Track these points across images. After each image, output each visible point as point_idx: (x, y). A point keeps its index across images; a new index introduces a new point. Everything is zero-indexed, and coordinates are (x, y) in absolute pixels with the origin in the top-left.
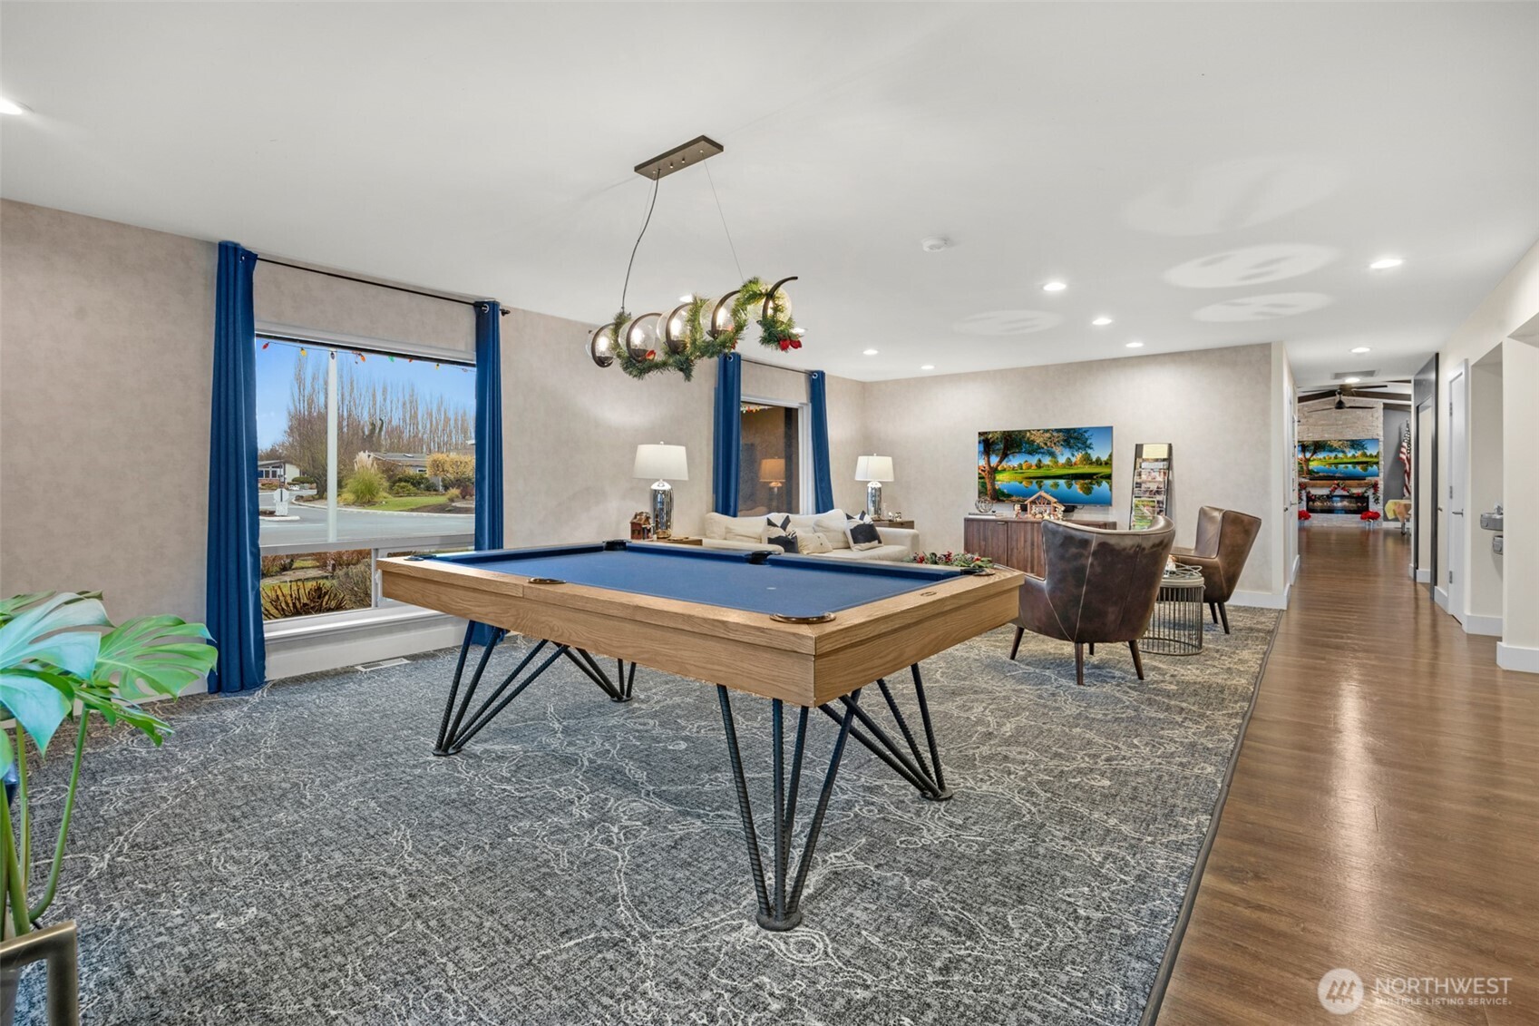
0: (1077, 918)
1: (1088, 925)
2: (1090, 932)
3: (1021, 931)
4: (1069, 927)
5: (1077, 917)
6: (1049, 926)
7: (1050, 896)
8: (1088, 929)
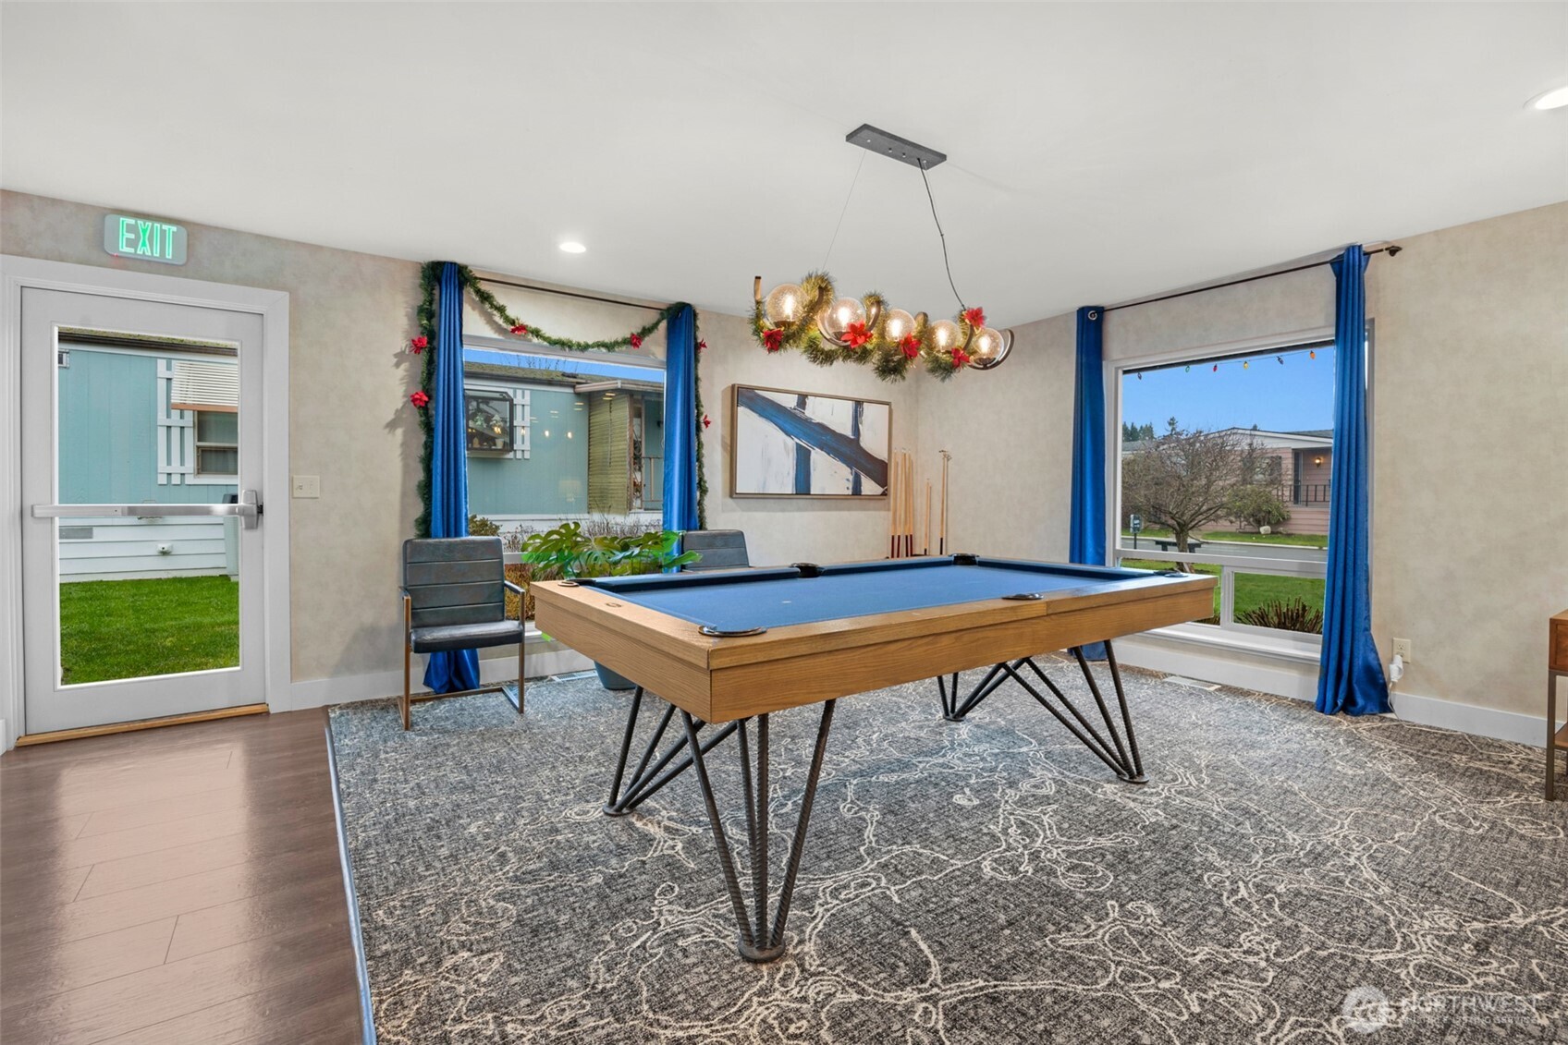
0: (463, 945)
1: (449, 947)
2: (442, 943)
3: (491, 905)
4: (462, 935)
5: (464, 947)
6: (477, 924)
7: (505, 945)
8: (445, 945)
